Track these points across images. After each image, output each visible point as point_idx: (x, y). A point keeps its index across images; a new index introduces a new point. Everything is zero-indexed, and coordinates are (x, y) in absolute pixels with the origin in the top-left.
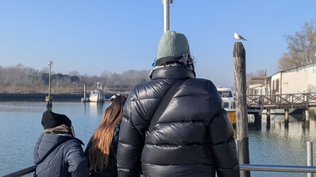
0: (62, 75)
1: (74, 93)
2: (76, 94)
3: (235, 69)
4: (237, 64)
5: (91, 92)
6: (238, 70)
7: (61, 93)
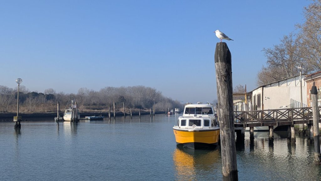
0: (37, 93)
1: (47, 112)
2: (50, 113)
3: (218, 78)
4: (220, 72)
5: (65, 111)
6: (222, 79)
7: (34, 112)
